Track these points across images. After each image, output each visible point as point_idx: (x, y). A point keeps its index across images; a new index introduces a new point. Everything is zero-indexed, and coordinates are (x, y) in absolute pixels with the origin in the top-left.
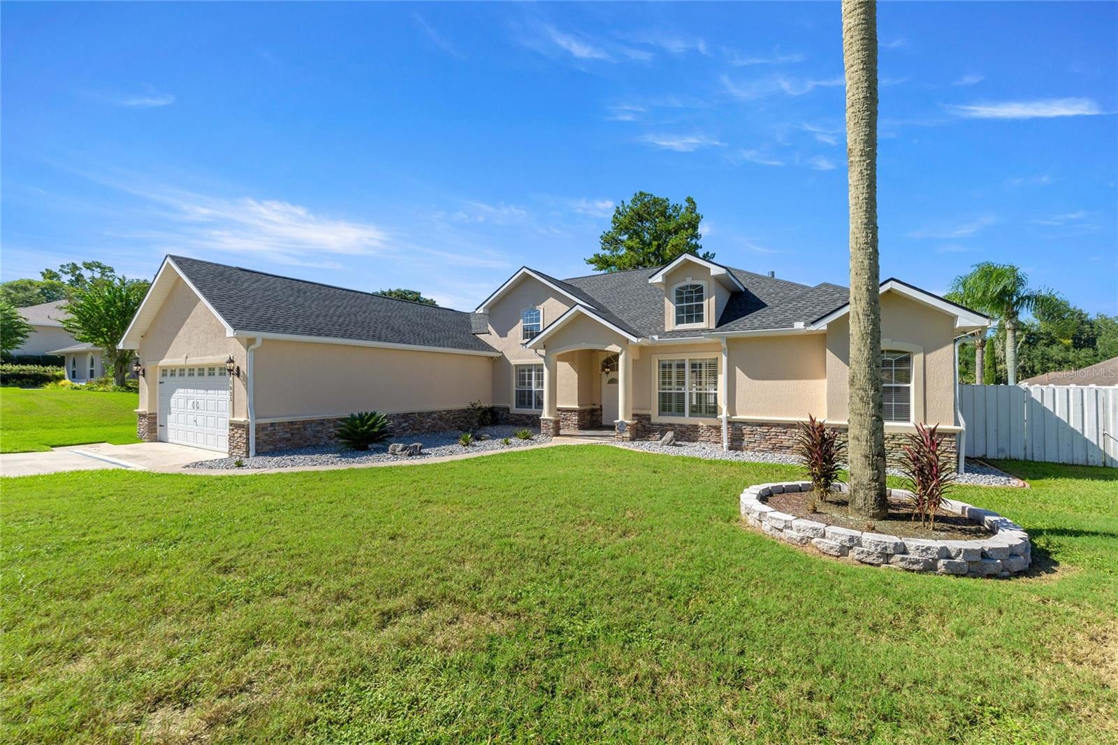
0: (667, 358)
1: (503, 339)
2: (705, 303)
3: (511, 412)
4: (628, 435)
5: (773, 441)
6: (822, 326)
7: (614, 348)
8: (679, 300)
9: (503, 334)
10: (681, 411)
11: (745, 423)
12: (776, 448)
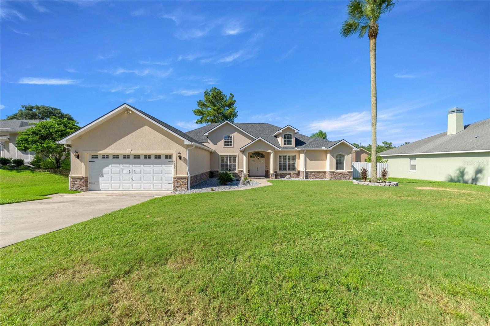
0: (281, 154)
1: (215, 145)
2: (292, 139)
3: (219, 172)
4: (275, 177)
5: (315, 176)
6: (331, 149)
7: (270, 151)
8: (285, 138)
9: (215, 143)
10: (285, 169)
11: (309, 172)
12: (316, 178)
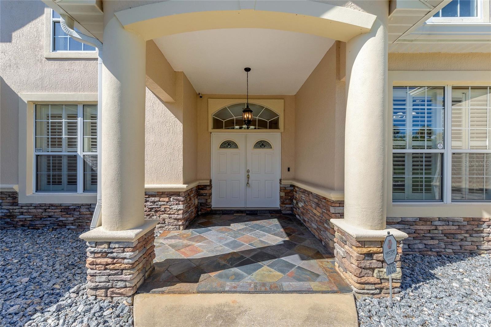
3: (21, 201)
